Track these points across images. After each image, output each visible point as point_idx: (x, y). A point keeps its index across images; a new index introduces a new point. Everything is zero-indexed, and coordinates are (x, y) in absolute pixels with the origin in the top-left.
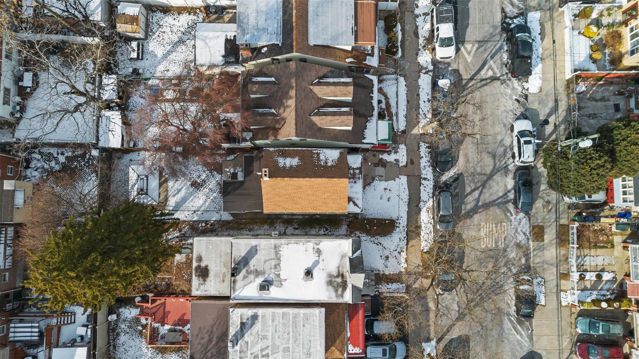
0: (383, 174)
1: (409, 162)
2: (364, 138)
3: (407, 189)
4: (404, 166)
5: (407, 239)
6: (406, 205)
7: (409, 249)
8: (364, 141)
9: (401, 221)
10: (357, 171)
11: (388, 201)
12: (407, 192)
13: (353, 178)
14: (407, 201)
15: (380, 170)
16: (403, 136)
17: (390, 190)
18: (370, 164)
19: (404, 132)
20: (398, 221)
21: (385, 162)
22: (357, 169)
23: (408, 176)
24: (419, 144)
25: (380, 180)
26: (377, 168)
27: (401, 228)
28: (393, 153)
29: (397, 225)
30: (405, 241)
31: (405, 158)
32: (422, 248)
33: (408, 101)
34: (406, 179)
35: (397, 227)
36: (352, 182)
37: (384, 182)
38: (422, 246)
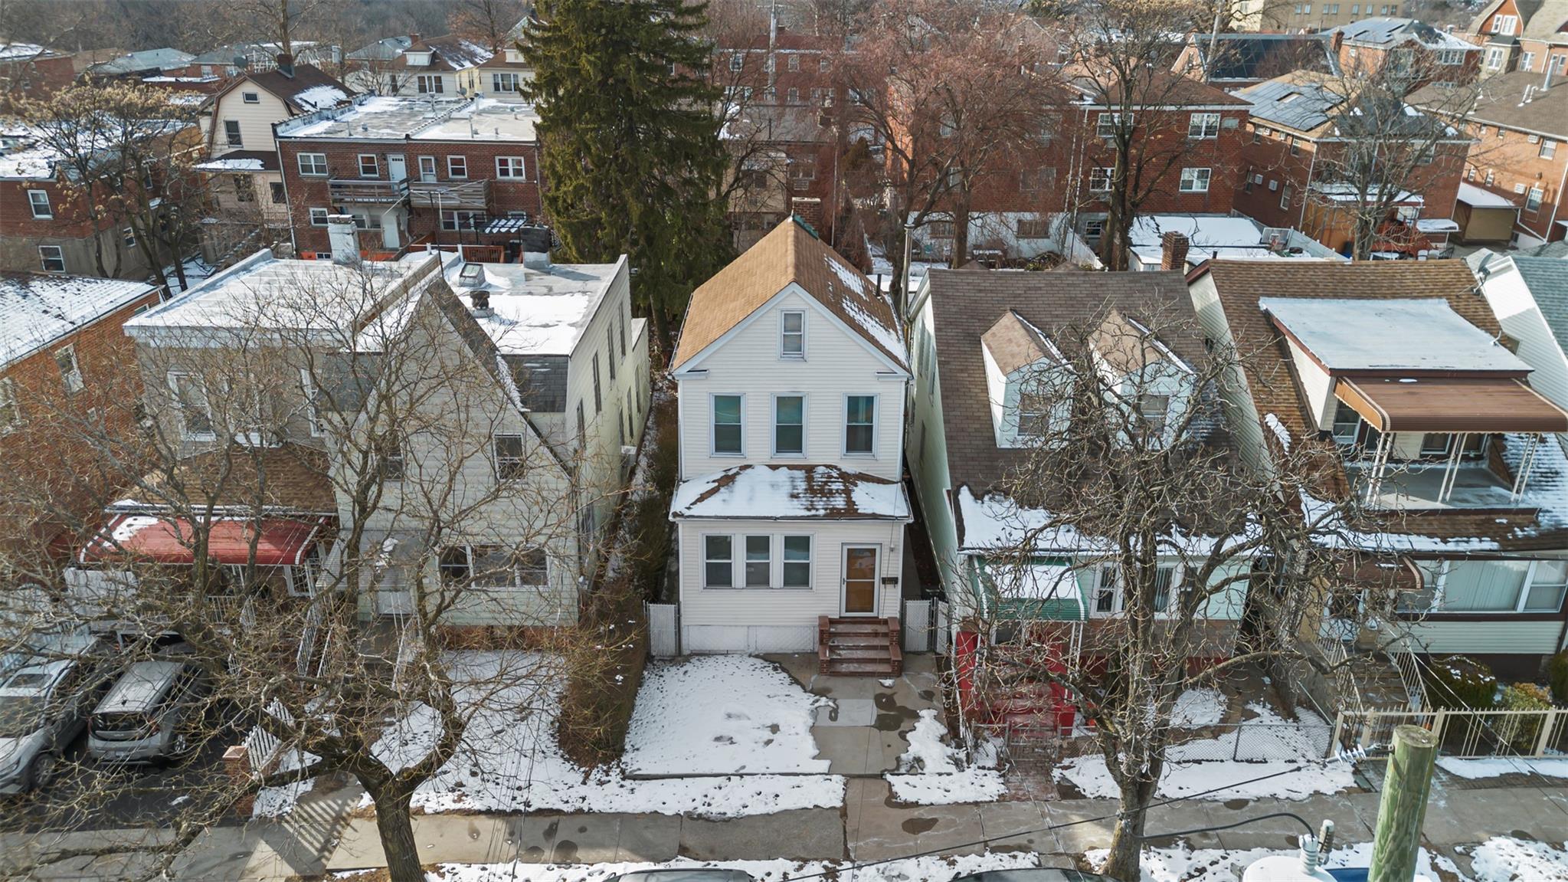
0: (842, 721)
1: (916, 813)
2: (978, 497)
3: (772, 808)
4: (893, 795)
5: (516, 812)
6: (689, 806)
7: (464, 822)
8: (965, 496)
9: (612, 787)
10: (839, 502)
11: (718, 739)
12: (757, 808)
13: (811, 490)
14: (714, 810)
15: (860, 711)
16: (1046, 790)
17: (769, 742)
18: (888, 682)
19: (1069, 792)
20: (615, 774)
21: (904, 726)
22: (850, 503)
23: (843, 812)
24: (1025, 849)
25: (815, 713)
26: (872, 702)
27: (583, 790)
28: (949, 751)
29: (596, 774)
30: (507, 805)
31: (937, 797)
32: (448, 866)
33: (1238, 804)
34: (825, 803)
35: (587, 775)
36: (794, 487)
37: (810, 722)
38: (459, 867)
